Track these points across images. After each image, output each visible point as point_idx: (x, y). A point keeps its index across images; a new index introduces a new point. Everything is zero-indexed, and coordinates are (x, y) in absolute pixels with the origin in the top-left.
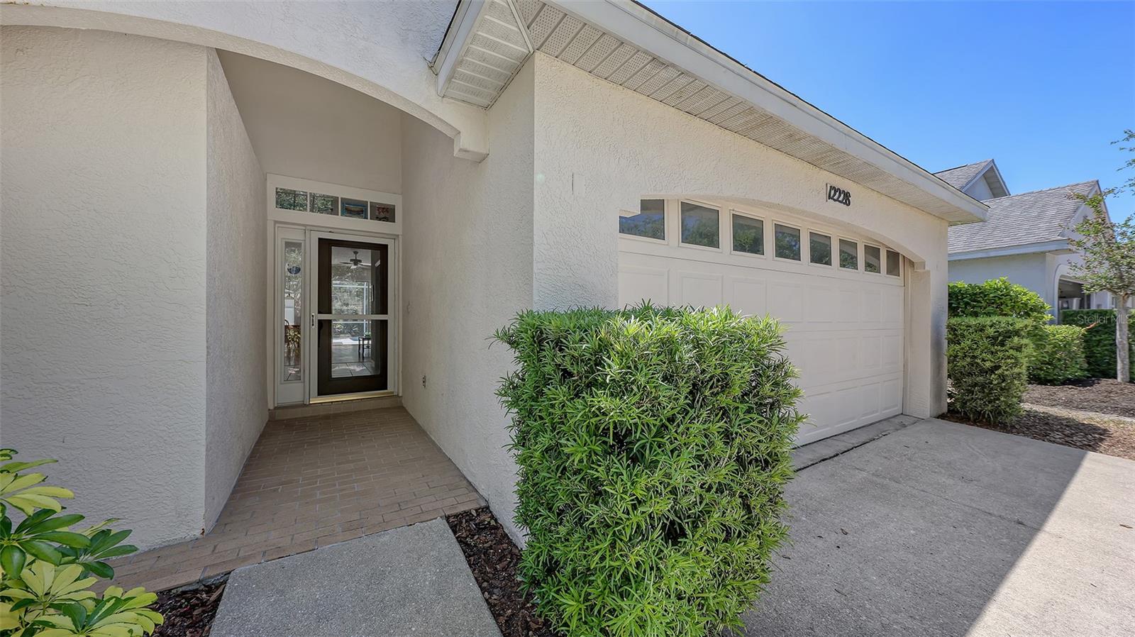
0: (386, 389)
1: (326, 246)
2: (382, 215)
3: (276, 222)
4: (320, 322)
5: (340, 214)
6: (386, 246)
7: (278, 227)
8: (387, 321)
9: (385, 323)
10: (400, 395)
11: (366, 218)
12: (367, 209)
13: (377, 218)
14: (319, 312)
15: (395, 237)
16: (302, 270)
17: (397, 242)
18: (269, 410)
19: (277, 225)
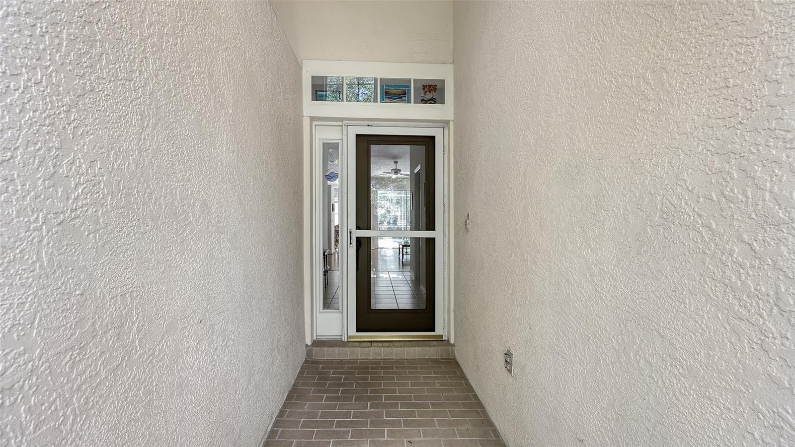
0: (434, 330)
1: (365, 143)
2: (429, 96)
3: (313, 119)
4: (358, 240)
5: (379, 100)
6: (433, 138)
7: (315, 125)
8: (434, 239)
9: (431, 242)
10: (452, 341)
11: (409, 102)
12: (409, 90)
13: (422, 100)
14: (358, 228)
15: (444, 124)
16: (340, 176)
17: (446, 131)
18: (307, 346)
19: (314, 123)
